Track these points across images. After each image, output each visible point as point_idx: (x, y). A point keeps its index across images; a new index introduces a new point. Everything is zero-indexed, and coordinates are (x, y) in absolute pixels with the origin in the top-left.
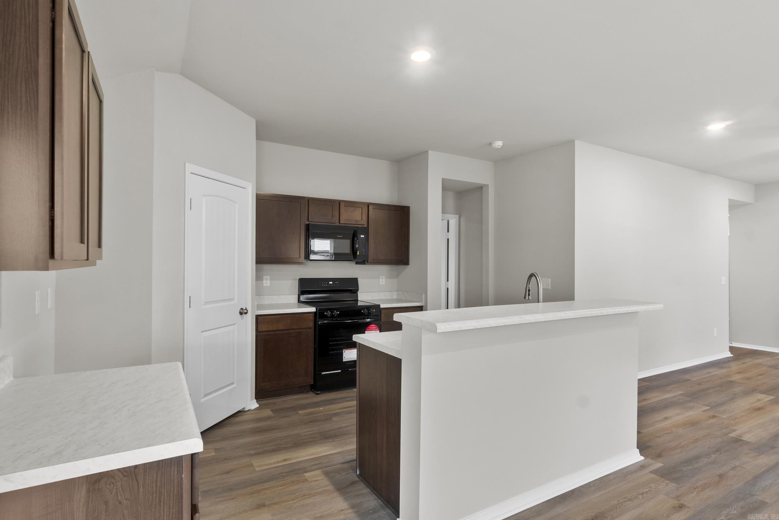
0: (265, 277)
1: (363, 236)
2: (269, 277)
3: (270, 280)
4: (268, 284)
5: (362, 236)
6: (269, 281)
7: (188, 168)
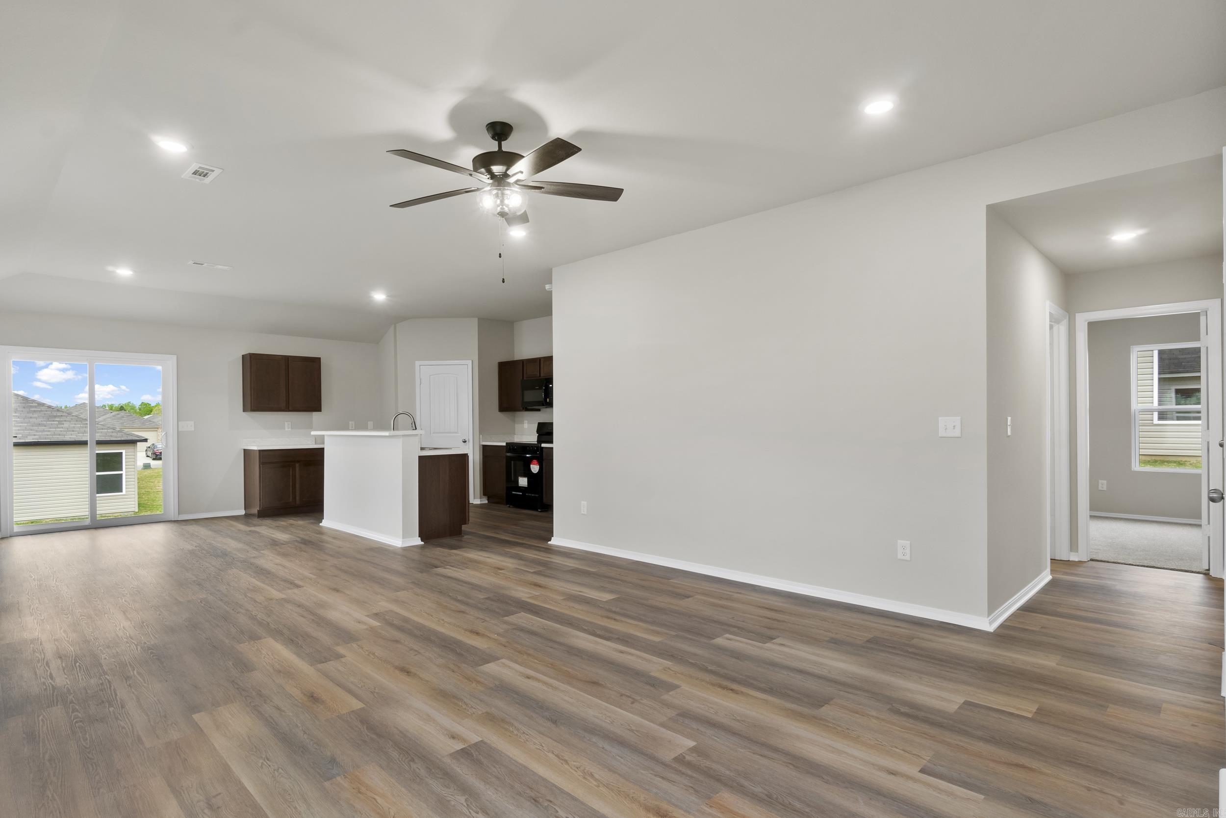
2: (527, 421)
6: (527, 424)
7: (418, 363)
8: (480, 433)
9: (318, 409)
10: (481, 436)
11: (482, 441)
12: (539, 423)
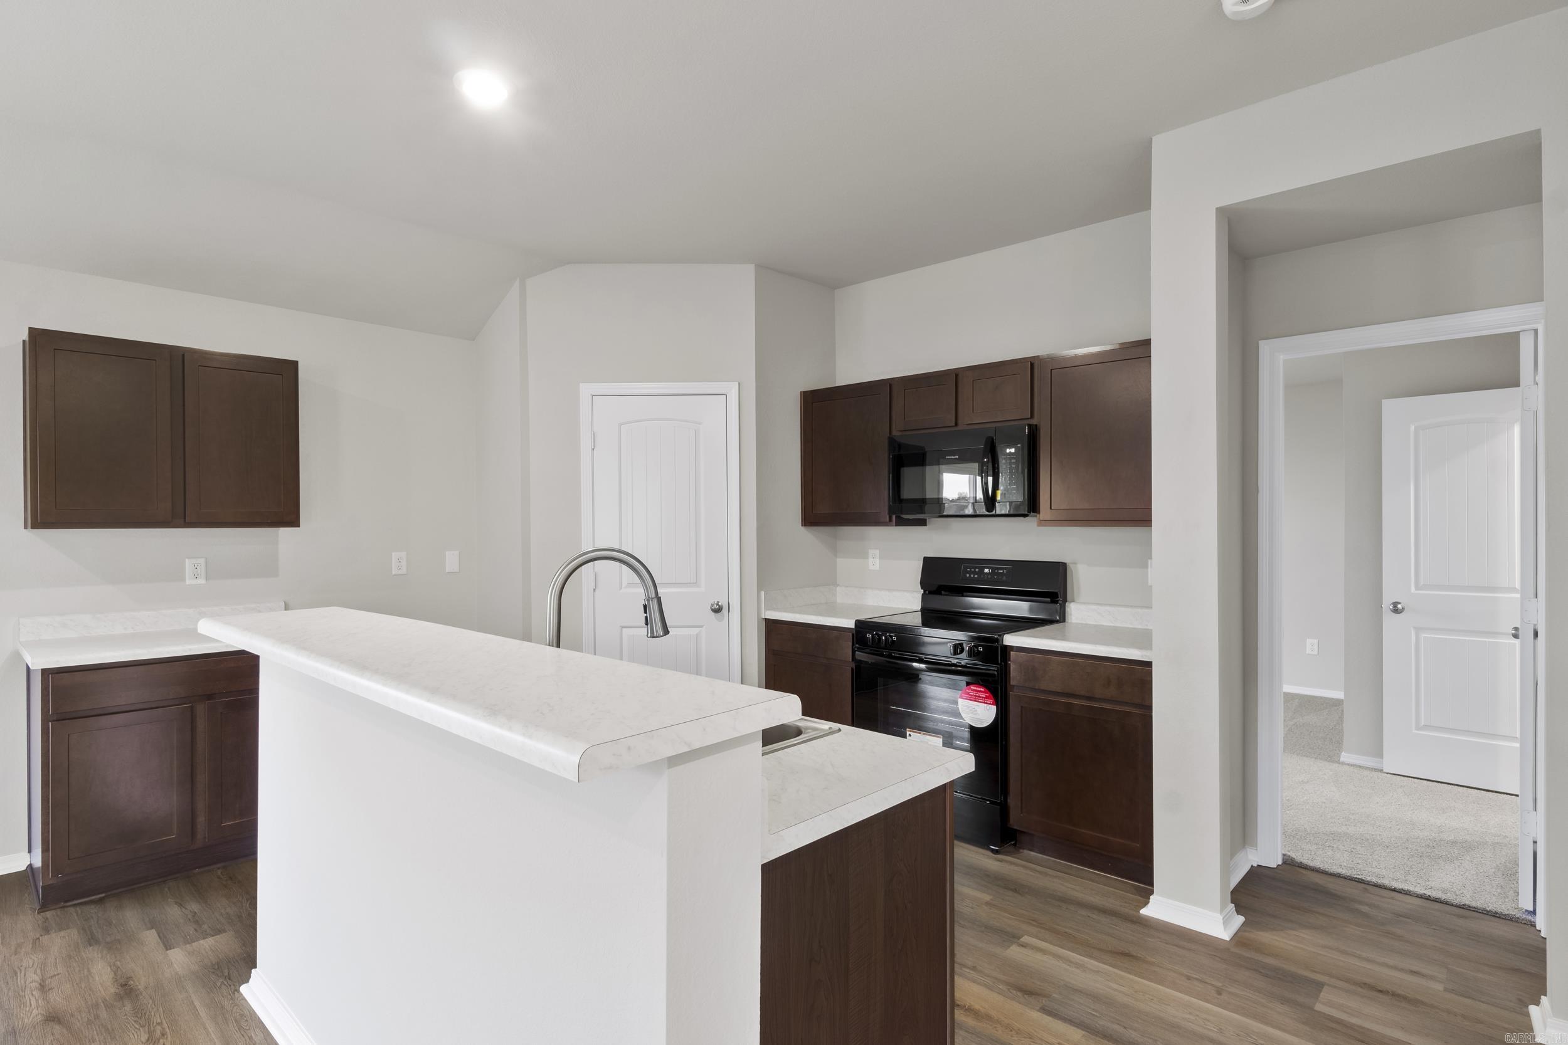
0: (871, 552)
1: (1013, 450)
2: (877, 552)
3: (880, 558)
4: (877, 567)
5: (1008, 451)
6: (878, 560)
7: (586, 390)
8: (761, 586)
9: (290, 518)
10: (763, 593)
11: (767, 609)
12: (926, 560)
